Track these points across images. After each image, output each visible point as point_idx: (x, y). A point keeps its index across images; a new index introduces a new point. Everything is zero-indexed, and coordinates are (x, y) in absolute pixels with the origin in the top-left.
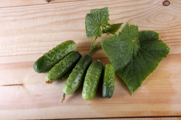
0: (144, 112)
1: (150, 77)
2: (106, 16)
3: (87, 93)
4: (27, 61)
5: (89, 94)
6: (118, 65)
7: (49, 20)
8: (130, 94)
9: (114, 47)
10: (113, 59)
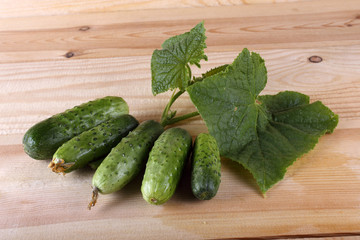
0: (297, 227)
1: (303, 164)
2: (200, 42)
3: (154, 179)
4: (8, 144)
5: (161, 182)
6: (227, 142)
7: (67, 82)
8: (260, 193)
9: (217, 99)
10: (216, 126)
